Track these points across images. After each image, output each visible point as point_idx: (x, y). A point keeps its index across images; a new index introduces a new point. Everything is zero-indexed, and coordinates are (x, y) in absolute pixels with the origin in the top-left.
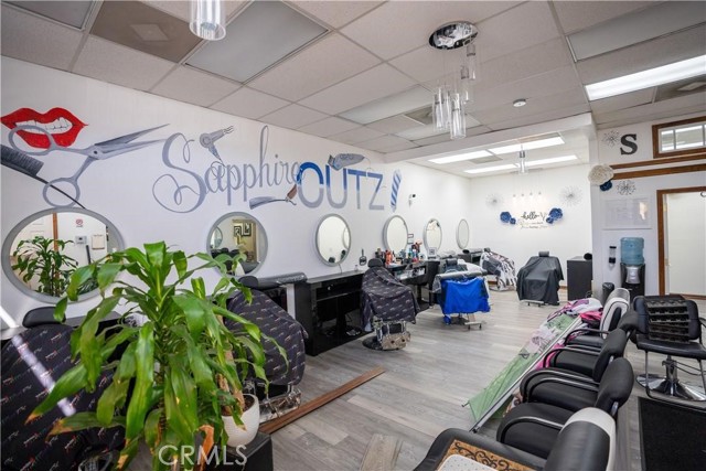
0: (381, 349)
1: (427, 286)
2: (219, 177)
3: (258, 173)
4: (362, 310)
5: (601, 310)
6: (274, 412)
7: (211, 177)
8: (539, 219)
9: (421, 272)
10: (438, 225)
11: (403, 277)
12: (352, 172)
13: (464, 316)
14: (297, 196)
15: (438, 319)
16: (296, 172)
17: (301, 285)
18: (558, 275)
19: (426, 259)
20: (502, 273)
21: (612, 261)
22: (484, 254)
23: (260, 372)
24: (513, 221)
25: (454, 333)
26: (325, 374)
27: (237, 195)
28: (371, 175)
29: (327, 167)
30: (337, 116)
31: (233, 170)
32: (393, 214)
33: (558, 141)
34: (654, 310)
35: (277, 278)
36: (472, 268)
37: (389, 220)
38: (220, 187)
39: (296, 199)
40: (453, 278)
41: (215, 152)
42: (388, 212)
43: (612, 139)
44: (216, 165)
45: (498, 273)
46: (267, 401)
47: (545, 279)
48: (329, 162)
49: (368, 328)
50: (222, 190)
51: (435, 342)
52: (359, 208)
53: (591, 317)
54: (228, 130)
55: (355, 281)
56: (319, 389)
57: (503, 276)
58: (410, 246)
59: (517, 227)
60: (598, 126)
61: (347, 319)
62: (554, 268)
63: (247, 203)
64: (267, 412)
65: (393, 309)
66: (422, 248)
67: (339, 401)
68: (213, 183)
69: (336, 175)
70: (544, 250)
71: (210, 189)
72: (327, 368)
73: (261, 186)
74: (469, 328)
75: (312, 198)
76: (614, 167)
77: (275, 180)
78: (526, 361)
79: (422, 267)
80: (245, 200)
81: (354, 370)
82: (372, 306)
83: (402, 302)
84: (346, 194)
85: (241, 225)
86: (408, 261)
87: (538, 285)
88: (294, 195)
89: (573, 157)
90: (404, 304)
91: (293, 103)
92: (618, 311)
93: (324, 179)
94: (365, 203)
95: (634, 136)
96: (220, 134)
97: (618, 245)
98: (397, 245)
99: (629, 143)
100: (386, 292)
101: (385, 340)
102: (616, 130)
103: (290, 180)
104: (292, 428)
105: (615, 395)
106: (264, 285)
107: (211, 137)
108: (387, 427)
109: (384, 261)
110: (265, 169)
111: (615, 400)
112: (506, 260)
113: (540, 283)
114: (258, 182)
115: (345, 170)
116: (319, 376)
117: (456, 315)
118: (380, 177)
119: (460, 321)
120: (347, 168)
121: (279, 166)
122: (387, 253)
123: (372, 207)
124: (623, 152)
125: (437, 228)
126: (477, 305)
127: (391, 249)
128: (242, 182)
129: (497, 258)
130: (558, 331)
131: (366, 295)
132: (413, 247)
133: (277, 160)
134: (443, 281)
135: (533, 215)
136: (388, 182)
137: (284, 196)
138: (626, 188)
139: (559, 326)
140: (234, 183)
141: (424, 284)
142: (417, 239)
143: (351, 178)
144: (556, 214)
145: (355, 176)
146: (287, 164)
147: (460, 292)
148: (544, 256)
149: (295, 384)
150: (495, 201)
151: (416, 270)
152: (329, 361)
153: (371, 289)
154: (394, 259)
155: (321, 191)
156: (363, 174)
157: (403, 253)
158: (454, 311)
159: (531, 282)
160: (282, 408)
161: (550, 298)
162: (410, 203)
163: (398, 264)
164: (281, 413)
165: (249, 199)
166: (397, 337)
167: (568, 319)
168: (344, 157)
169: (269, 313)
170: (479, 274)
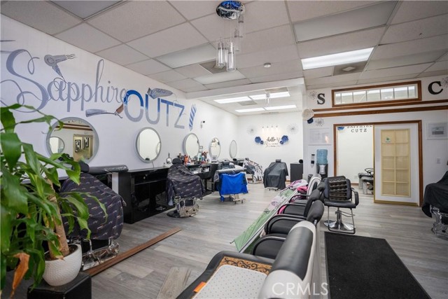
0: (179, 217)
1: (211, 180)
2: (60, 90)
3: (94, 92)
4: (167, 191)
5: (307, 185)
6: (96, 260)
7: (54, 89)
8: (276, 142)
9: (207, 170)
10: (219, 143)
11: (195, 172)
12: (163, 101)
13: (233, 196)
14: (123, 112)
15: (217, 199)
16: (124, 95)
17: (123, 173)
18: (285, 172)
19: (210, 162)
20: (255, 172)
21: (313, 162)
22: (245, 162)
23: (84, 224)
24: (262, 143)
25: (226, 206)
26: (139, 234)
27: (76, 106)
28: (176, 105)
29: (147, 96)
30: (155, 59)
31: (74, 86)
32: (190, 132)
33: (286, 94)
34: (332, 184)
35: (105, 167)
36: (237, 168)
37: (188, 135)
38: (61, 97)
39: (123, 113)
40: (226, 173)
41: (58, 71)
42: (187, 130)
43: (313, 95)
44: (59, 81)
45: (253, 173)
46: (90, 253)
47: (279, 175)
48: (148, 92)
49: (171, 204)
50: (63, 100)
51: (214, 212)
52: (167, 125)
53: (302, 189)
54: (71, 57)
55: (163, 173)
56: (133, 244)
57: (256, 175)
58: (200, 154)
59: (264, 145)
60: (307, 87)
61: (157, 199)
62: (283, 168)
63: (84, 112)
64: (90, 261)
65: (187, 190)
66: (208, 156)
67: (148, 249)
68: (55, 94)
69: (153, 102)
70: (278, 159)
71: (52, 98)
72: (140, 231)
73: (96, 101)
74: (235, 203)
75: (135, 114)
76: (315, 111)
77: (107, 98)
78: (268, 215)
79: (207, 167)
80: (82, 109)
81: (159, 230)
82: (174, 188)
83: (194, 185)
84: (159, 115)
85: (81, 138)
86: (199, 162)
87: (274, 179)
88: (121, 111)
89: (294, 106)
90: (195, 187)
91: (123, 43)
92: (316, 183)
93: (144, 102)
94: (172, 123)
95: (324, 95)
96: (63, 58)
97: (316, 154)
98: (192, 152)
99: (321, 98)
100: (183, 179)
101: (182, 211)
102: (316, 91)
103: (119, 100)
104: (111, 271)
105: (315, 216)
106: (94, 171)
107: (55, 59)
108: (181, 262)
109: (183, 162)
110: (99, 90)
111: (315, 219)
112: (258, 165)
113: (276, 177)
114: (94, 97)
115: (159, 99)
116: (134, 236)
117: (228, 196)
118: (183, 107)
119: (230, 200)
120: (161, 98)
121: (111, 90)
122: (185, 157)
123: (176, 126)
124: (319, 103)
125: (218, 146)
126: (240, 189)
127: (188, 154)
128: (80, 96)
129: (253, 164)
130: (285, 198)
131: (170, 181)
132: (203, 154)
133: (110, 85)
134: (220, 174)
135: (273, 139)
136: (188, 111)
137: (114, 111)
138: (320, 122)
139: (286, 195)
140: (73, 96)
141: (209, 178)
142: (205, 150)
143: (163, 106)
144: (285, 138)
145: (166, 105)
146: (116, 89)
147: (231, 180)
148: (278, 162)
149: (114, 239)
150: (252, 130)
151: (204, 168)
152: (142, 226)
153: (173, 177)
154: (190, 161)
155: (142, 111)
156: (172, 104)
157: (196, 158)
158: (227, 194)
159: (271, 177)
160: (103, 257)
161: (281, 185)
162: (201, 126)
163: (192, 164)
164: (102, 262)
165: (85, 110)
166: (190, 209)
167: (291, 191)
168: (159, 91)
169: (97, 189)
170: (242, 171)
